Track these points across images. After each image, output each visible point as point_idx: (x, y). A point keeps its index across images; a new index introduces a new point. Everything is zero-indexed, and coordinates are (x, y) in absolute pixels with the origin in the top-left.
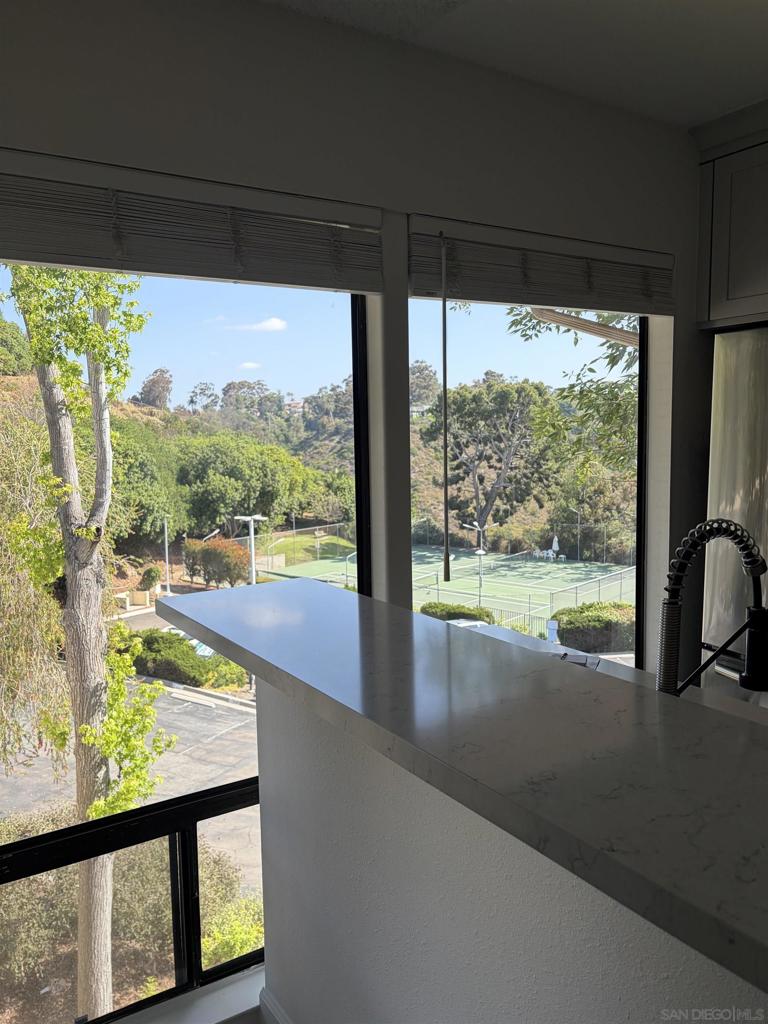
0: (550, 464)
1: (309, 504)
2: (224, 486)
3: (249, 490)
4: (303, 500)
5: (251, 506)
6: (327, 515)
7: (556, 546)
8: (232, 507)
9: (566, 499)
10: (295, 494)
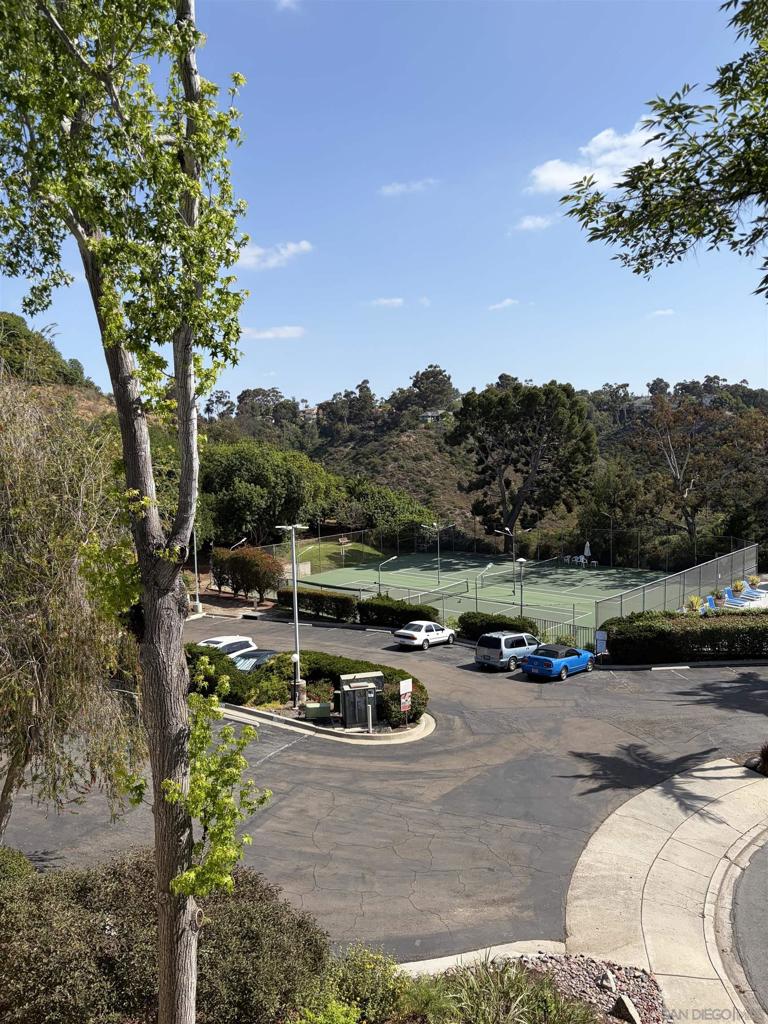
0: (580, 467)
1: (332, 510)
2: (250, 493)
3: (274, 498)
4: (326, 506)
5: (277, 513)
6: (350, 521)
7: (587, 552)
8: (258, 514)
9: (597, 503)
10: (319, 501)
